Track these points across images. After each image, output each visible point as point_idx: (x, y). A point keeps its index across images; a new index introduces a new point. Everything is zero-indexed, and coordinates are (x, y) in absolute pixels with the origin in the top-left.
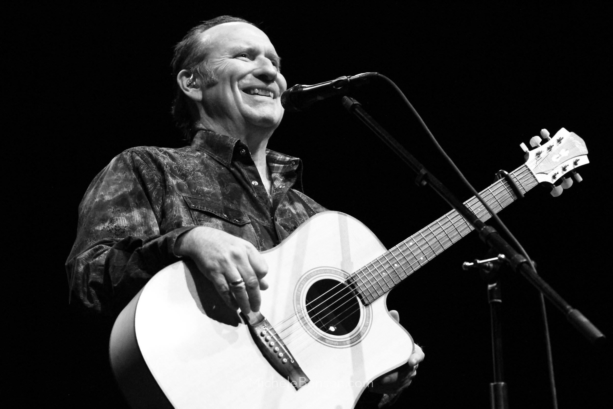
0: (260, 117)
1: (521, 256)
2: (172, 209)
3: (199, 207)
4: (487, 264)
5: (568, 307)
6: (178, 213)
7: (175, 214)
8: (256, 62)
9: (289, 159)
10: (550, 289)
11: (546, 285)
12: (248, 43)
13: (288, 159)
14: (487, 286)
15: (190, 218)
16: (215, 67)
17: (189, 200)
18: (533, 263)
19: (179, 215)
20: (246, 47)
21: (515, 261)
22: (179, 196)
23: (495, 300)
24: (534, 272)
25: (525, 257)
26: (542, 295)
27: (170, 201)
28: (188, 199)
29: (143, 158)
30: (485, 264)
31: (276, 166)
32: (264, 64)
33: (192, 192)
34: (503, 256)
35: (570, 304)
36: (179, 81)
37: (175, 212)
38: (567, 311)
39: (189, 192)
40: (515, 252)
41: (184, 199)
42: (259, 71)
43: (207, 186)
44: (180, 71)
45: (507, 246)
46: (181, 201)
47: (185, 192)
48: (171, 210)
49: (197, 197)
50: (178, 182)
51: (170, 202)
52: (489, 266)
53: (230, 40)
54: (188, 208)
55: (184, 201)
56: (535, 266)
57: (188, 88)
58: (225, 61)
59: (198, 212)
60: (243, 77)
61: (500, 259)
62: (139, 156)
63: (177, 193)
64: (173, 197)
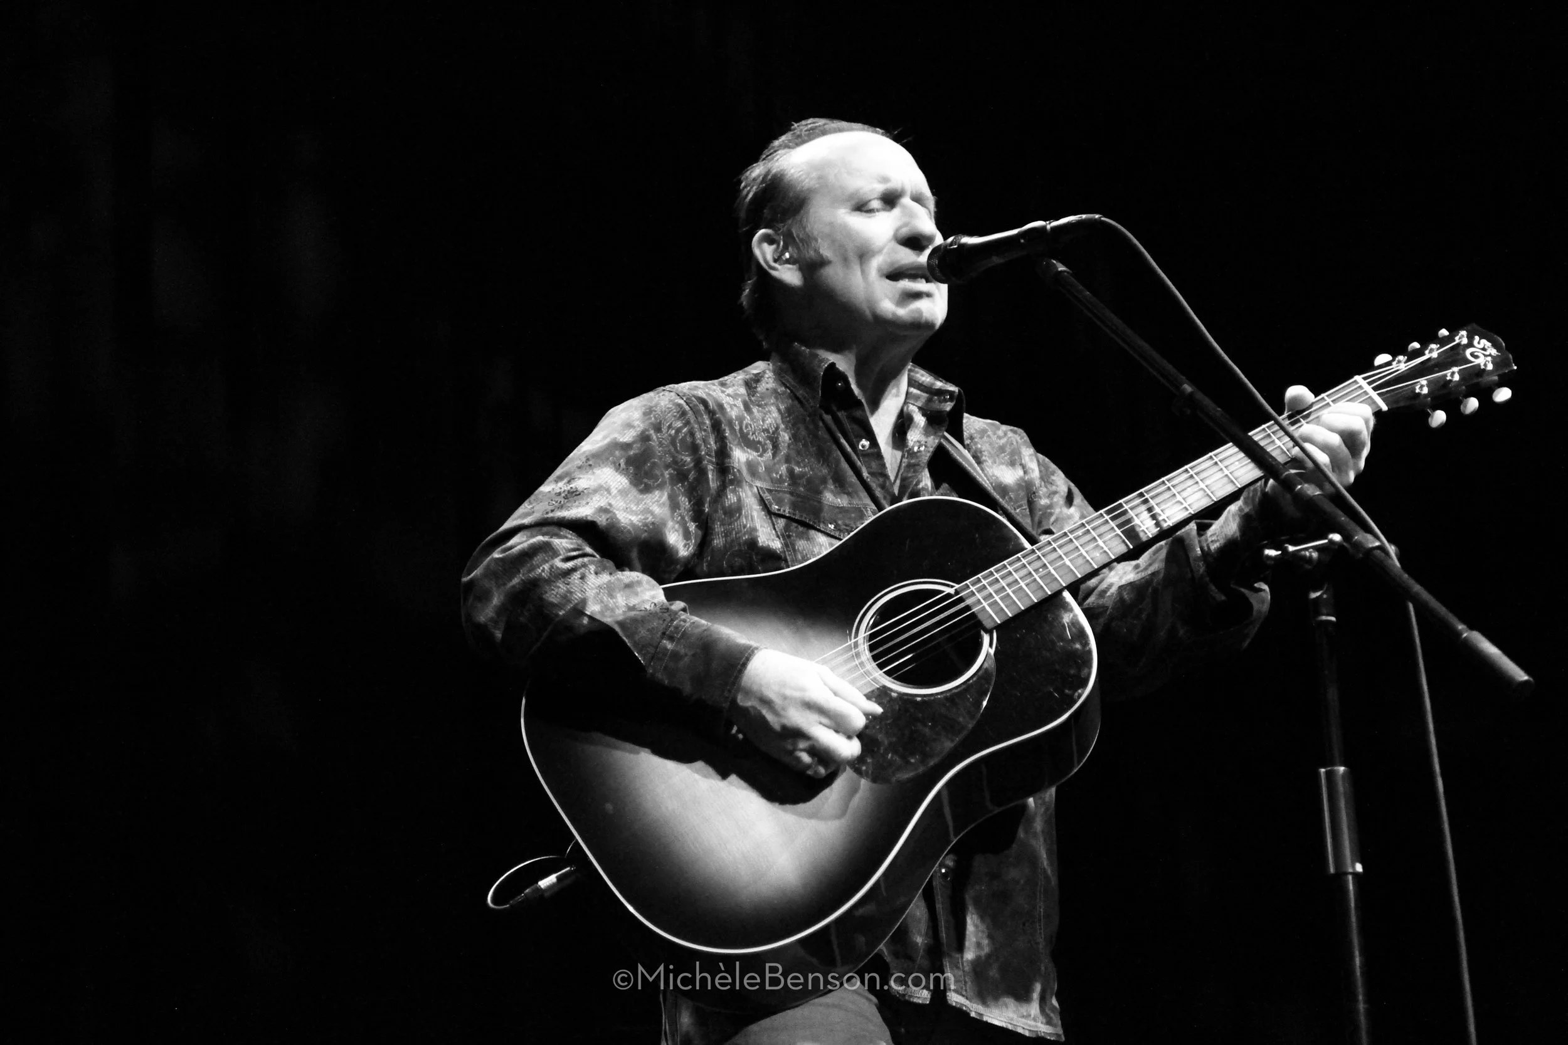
1: (1369, 537)
2: (740, 514)
3: (787, 510)
4: (1307, 554)
5: (1461, 627)
6: (751, 523)
7: (745, 523)
9: (941, 387)
10: (1425, 595)
11: (1417, 588)
13: (939, 384)
14: (1309, 594)
15: (772, 529)
17: (767, 497)
18: (1392, 549)
19: (751, 525)
21: (1358, 546)
22: (751, 486)
23: (1324, 618)
24: (1395, 566)
25: (1377, 538)
26: (1411, 606)
27: (735, 498)
28: (767, 494)
29: (690, 403)
30: (1303, 553)
33: (772, 480)
34: (1336, 537)
35: (1463, 621)
36: (758, 252)
38: (1459, 634)
39: (767, 478)
40: (1358, 528)
41: (759, 493)
42: (907, 231)
43: (798, 463)
44: (759, 231)
45: (1343, 518)
46: (754, 495)
47: (760, 479)
48: (738, 515)
49: (781, 488)
50: (749, 458)
51: (736, 501)
52: (1311, 556)
54: (766, 510)
55: (758, 496)
56: (1396, 555)
57: (776, 265)
59: (785, 520)
61: (1331, 542)
63: (746, 482)
64: (740, 490)
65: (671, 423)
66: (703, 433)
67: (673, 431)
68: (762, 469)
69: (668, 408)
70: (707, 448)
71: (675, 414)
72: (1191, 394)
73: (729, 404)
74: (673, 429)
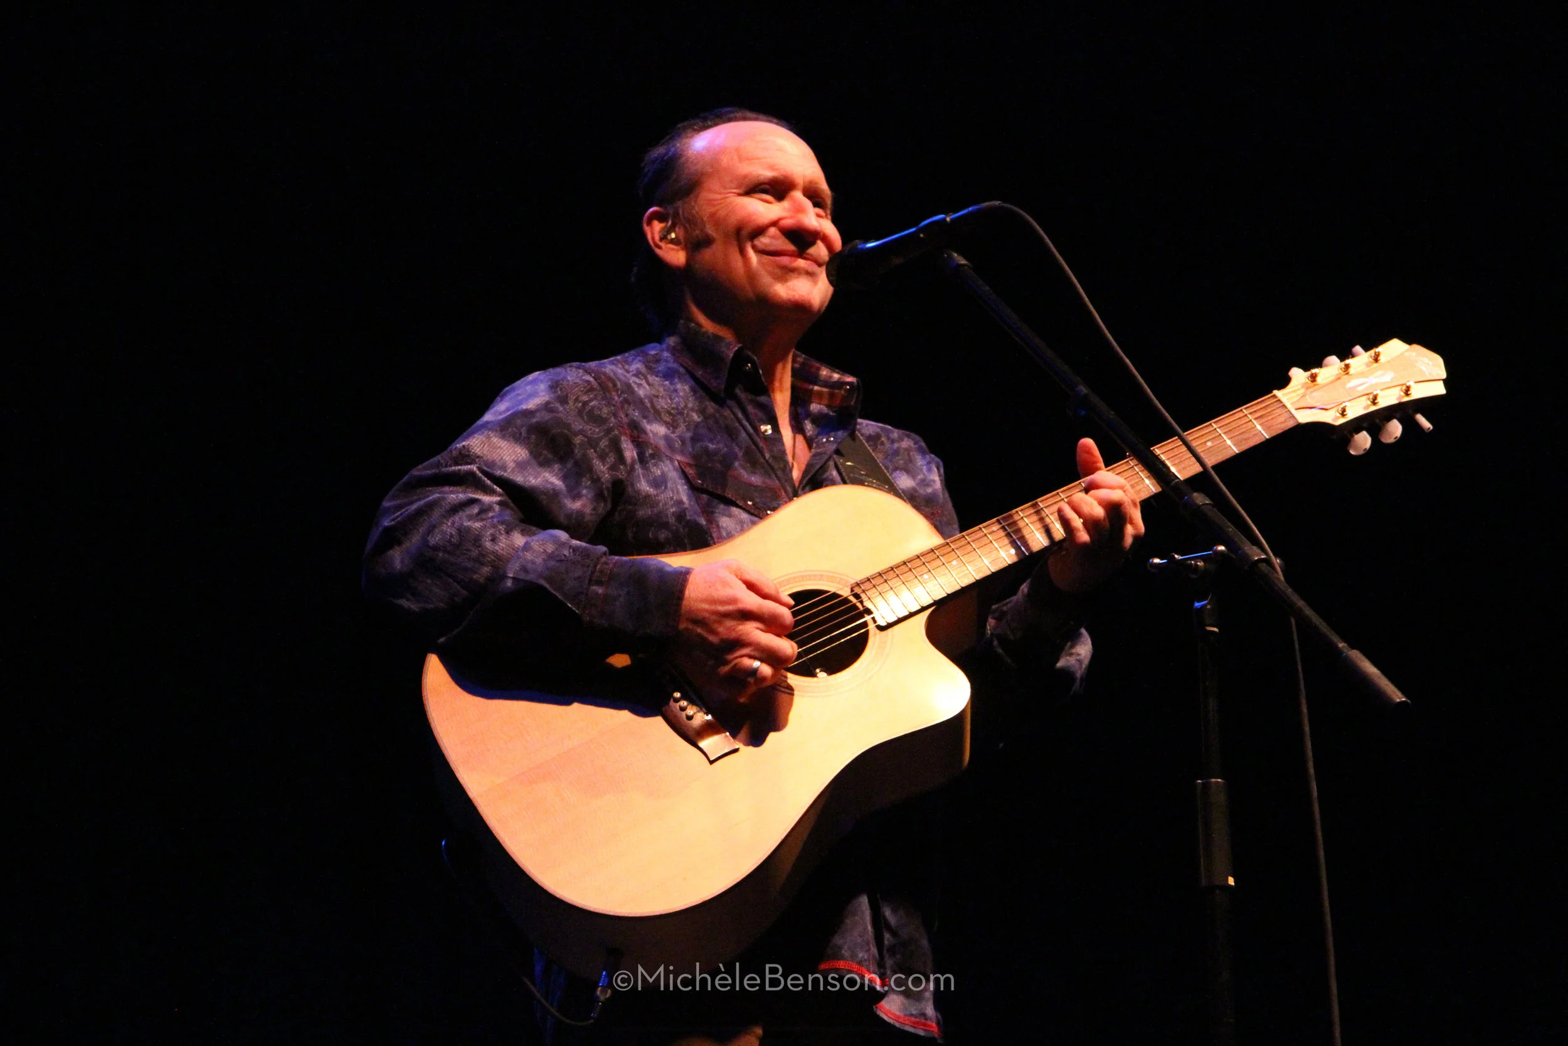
0: (789, 300)
1: (1257, 548)
2: (666, 487)
3: (710, 486)
4: (1195, 563)
5: (1342, 645)
6: (677, 495)
8: (786, 204)
9: (839, 379)
10: (1307, 610)
11: (1301, 603)
12: (772, 167)
13: (836, 376)
14: (1193, 603)
15: (697, 504)
16: (713, 210)
17: (690, 471)
18: (1277, 562)
19: (678, 498)
20: (768, 174)
21: (1246, 557)
22: (671, 460)
23: (1208, 628)
24: (1279, 579)
25: (1266, 553)
26: (1293, 621)
27: (659, 471)
28: (690, 468)
29: (599, 379)
30: (1190, 562)
31: (817, 391)
32: (800, 209)
33: (691, 456)
34: (1222, 549)
35: (1345, 639)
36: (647, 229)
37: (671, 493)
38: (1339, 651)
39: (685, 453)
40: (1245, 540)
41: (681, 467)
42: (788, 222)
43: (711, 441)
44: (651, 208)
45: (1231, 529)
46: (675, 469)
47: (679, 453)
49: (700, 464)
50: (663, 433)
51: (659, 474)
52: (1198, 566)
53: (741, 159)
54: (689, 485)
55: (680, 470)
56: (1282, 569)
57: (662, 244)
58: (729, 200)
59: (707, 495)
60: (760, 231)
61: (1217, 553)
62: (591, 375)
63: (667, 456)
64: (662, 464)
65: (578, 397)
66: (612, 408)
67: (580, 404)
68: (678, 444)
69: (575, 383)
70: (619, 420)
71: (582, 389)
72: (1086, 395)
73: (636, 383)
74: (580, 402)
